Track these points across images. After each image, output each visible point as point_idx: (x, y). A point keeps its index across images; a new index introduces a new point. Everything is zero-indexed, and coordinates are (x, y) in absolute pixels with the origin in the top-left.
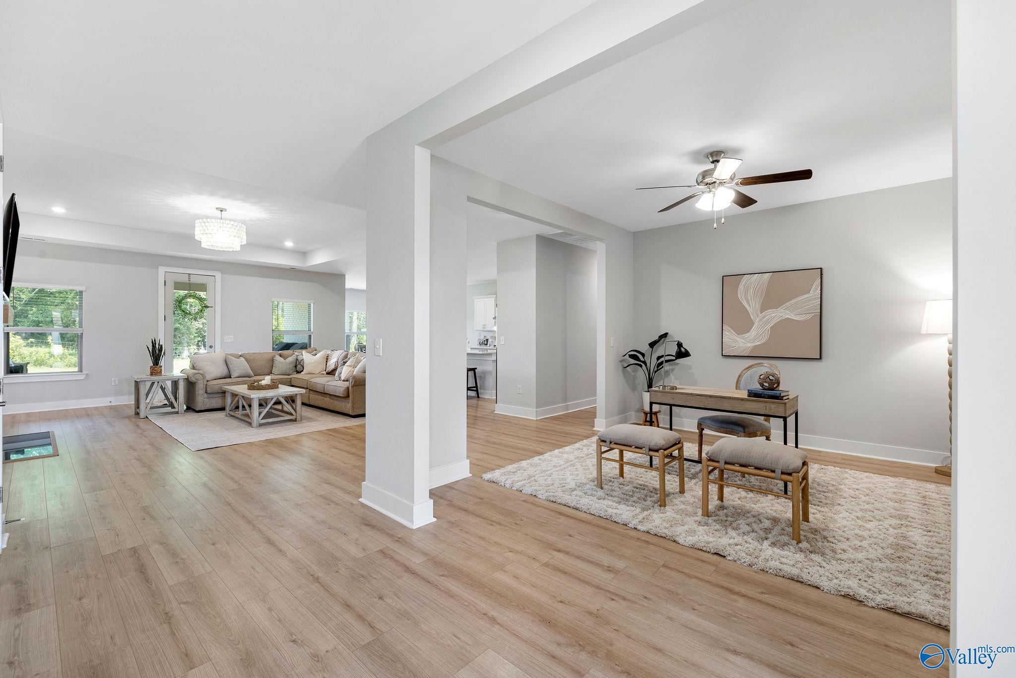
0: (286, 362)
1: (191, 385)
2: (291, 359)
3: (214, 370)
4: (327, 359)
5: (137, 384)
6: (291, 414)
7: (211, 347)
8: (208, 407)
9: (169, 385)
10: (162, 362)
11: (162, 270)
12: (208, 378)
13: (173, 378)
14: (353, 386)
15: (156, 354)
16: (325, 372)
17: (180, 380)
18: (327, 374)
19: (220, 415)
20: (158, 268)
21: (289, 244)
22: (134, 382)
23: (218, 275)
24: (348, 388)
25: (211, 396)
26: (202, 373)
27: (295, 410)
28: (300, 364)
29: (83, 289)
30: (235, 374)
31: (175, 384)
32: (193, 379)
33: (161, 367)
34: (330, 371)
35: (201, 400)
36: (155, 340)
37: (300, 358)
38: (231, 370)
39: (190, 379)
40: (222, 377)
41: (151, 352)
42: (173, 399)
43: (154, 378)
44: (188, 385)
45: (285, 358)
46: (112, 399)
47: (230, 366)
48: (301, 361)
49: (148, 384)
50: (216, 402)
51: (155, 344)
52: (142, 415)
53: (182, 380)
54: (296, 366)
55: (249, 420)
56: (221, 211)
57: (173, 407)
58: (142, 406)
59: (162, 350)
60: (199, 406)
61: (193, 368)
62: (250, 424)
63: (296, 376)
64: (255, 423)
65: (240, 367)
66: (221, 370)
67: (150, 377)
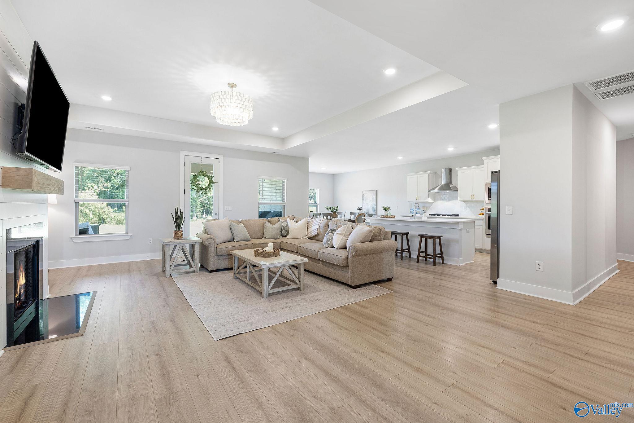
0: (274, 228)
1: (204, 248)
2: (278, 225)
3: (222, 235)
4: (308, 225)
5: (164, 247)
6: (294, 282)
7: (216, 214)
8: (218, 268)
9: (188, 247)
10: (183, 228)
11: (183, 154)
12: (218, 241)
13: (192, 242)
14: (353, 256)
15: (178, 220)
16: (306, 237)
17: (196, 244)
18: (309, 238)
19: (228, 276)
20: (180, 152)
21: (275, 129)
22: (162, 245)
23: (221, 158)
24: (347, 258)
25: (220, 258)
26: (213, 237)
27: (299, 279)
28: (284, 229)
29: (128, 168)
30: (237, 238)
31: (192, 246)
32: (206, 243)
33: (182, 231)
34: (312, 236)
35: (213, 262)
36: (177, 209)
37: (285, 224)
38: (235, 235)
39: (204, 243)
40: (228, 240)
41: (175, 219)
42: (190, 259)
43: (177, 241)
44: (202, 247)
45: (273, 224)
46: (149, 255)
47: (233, 231)
48: (285, 227)
49: (172, 247)
50: (224, 264)
51: (178, 212)
52: (168, 274)
53: (198, 244)
54: (281, 232)
55: (259, 289)
56: (232, 86)
57: (191, 267)
58: (168, 266)
59: (182, 218)
60: (211, 267)
61: (206, 232)
62: (260, 293)
63: (283, 240)
64: (265, 294)
65: (242, 232)
66: (227, 235)
67: (173, 241)
